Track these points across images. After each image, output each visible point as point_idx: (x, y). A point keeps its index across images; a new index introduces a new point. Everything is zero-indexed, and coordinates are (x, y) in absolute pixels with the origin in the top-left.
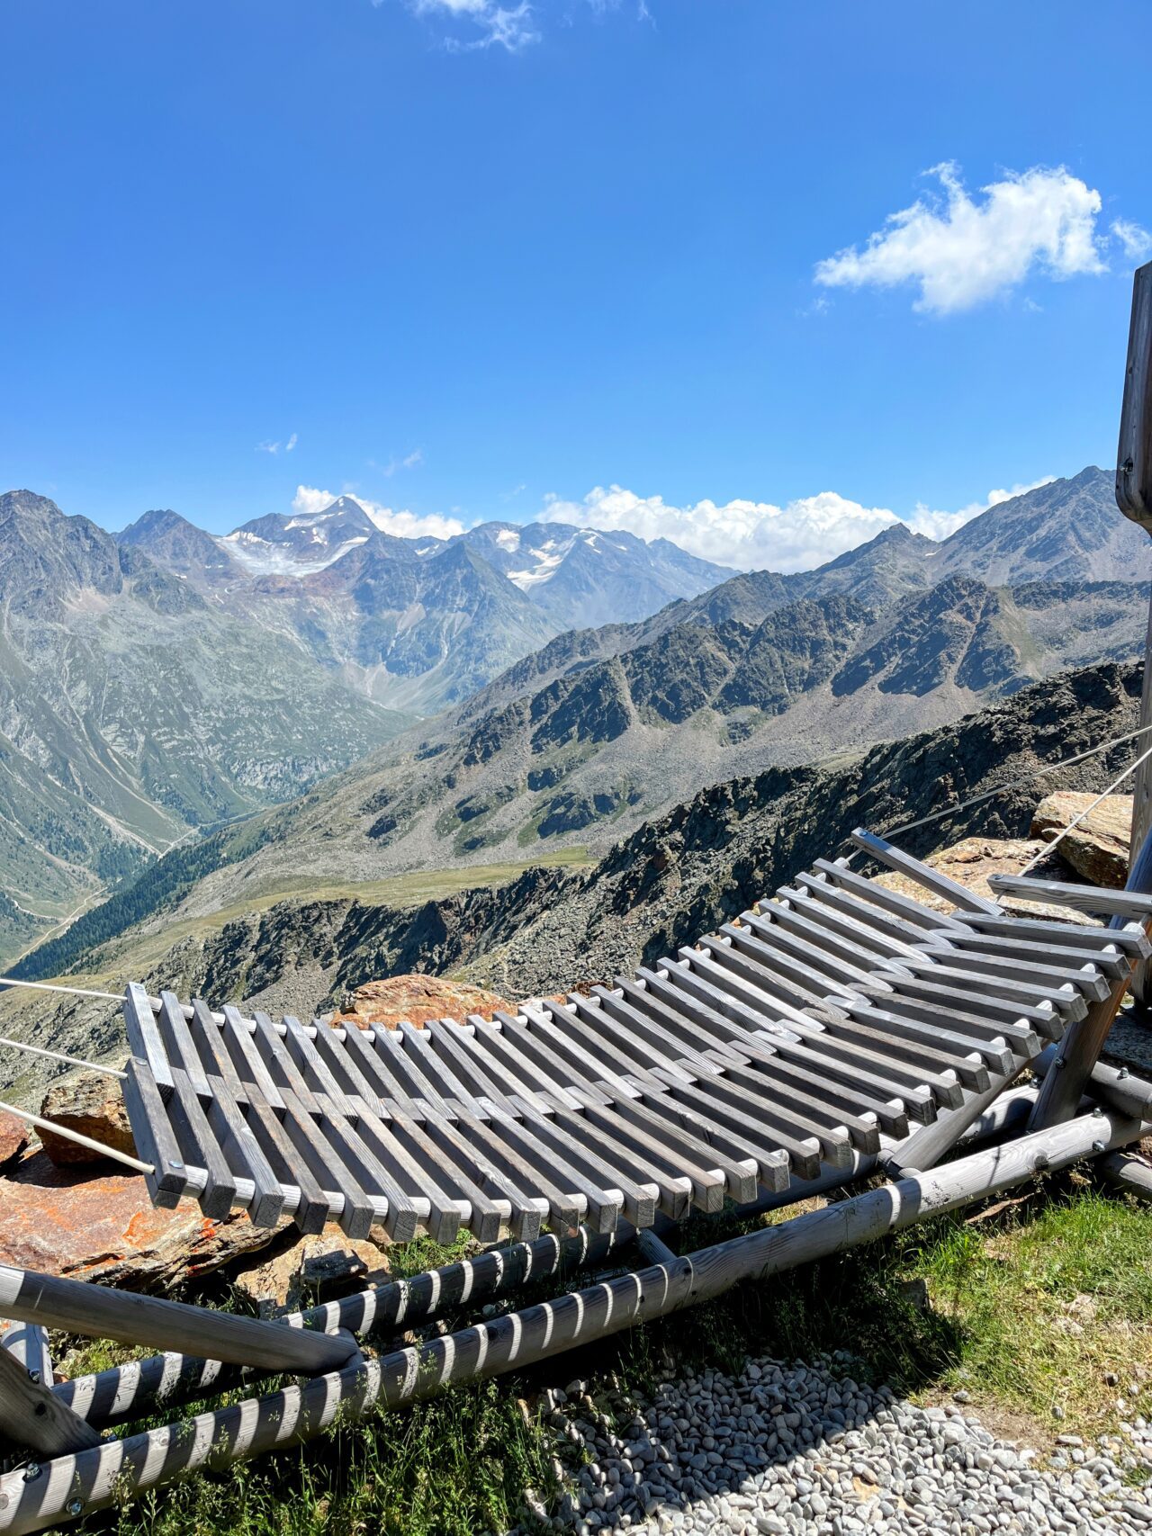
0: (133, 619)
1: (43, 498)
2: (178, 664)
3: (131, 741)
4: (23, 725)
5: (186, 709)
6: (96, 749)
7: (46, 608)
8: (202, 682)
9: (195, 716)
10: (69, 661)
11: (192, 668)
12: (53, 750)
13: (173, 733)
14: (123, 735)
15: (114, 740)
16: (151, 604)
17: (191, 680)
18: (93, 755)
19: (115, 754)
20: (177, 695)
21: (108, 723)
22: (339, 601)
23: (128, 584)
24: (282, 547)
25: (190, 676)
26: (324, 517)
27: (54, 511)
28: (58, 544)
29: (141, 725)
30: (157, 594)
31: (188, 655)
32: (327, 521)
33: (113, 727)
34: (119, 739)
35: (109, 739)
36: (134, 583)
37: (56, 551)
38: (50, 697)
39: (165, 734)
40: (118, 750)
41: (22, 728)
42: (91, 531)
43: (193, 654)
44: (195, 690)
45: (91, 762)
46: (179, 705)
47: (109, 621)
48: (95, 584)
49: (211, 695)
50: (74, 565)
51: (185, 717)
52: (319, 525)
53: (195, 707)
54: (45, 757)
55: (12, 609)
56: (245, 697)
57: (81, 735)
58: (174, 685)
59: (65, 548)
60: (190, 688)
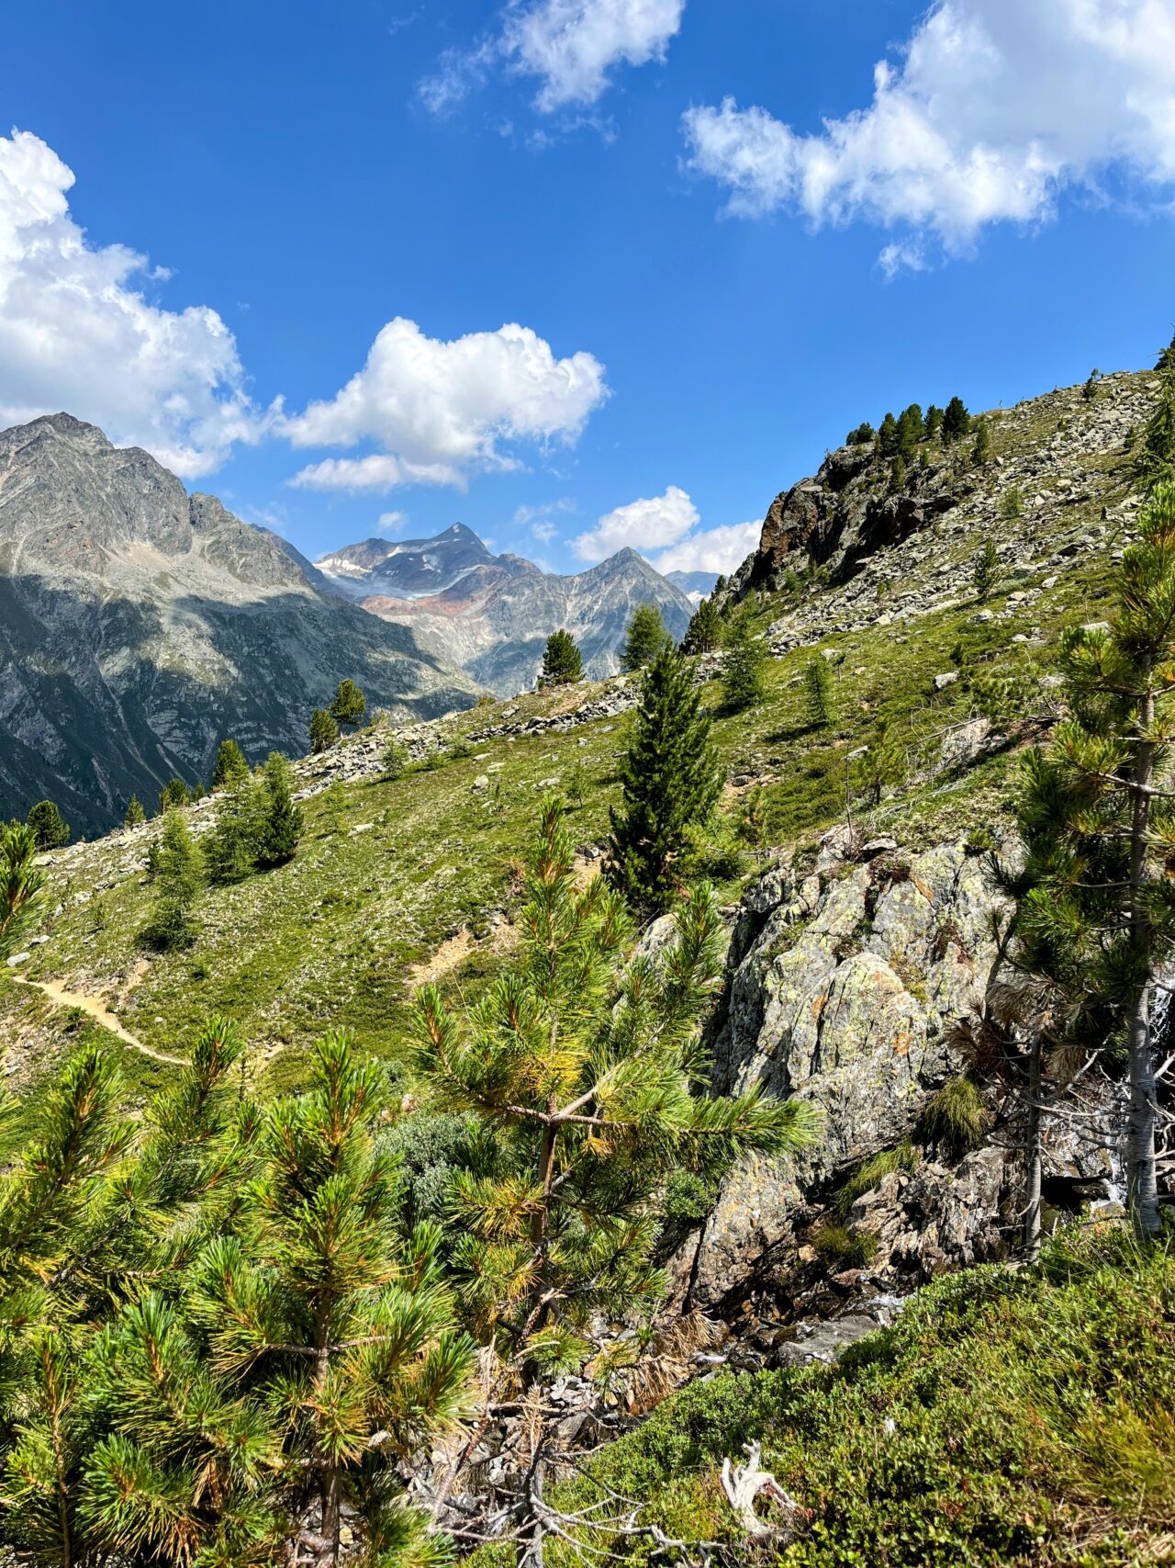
0: (204, 582)
1: (87, 425)
2: (270, 641)
3: (194, 737)
4: (23, 699)
5: (281, 700)
6: (139, 744)
7: (77, 552)
8: (304, 665)
9: (295, 709)
10: (105, 622)
11: (290, 647)
12: (67, 739)
13: (259, 729)
14: (183, 726)
15: (169, 734)
16: (232, 568)
17: (288, 662)
18: (134, 751)
19: (169, 753)
20: (268, 679)
21: (160, 709)
22: (466, 623)
23: (198, 542)
24: (385, 575)
25: (288, 658)
26: (437, 543)
27: (102, 440)
28: (105, 481)
29: (213, 715)
30: (241, 556)
31: (285, 631)
32: (439, 548)
33: (167, 716)
34: (177, 733)
35: (159, 731)
36: (208, 542)
37: (101, 489)
38: (72, 666)
39: (248, 730)
40: (174, 748)
41: (22, 704)
42: (151, 470)
43: (291, 631)
44: (297, 676)
45: (129, 760)
46: (271, 694)
47: (171, 580)
48: (152, 537)
49: (319, 683)
50: (123, 507)
51: (281, 710)
52: (431, 551)
53: (296, 699)
54: (53, 747)
55: (26, 548)
56: (367, 691)
57: (117, 722)
58: (265, 667)
59: (113, 486)
60: (288, 672)
